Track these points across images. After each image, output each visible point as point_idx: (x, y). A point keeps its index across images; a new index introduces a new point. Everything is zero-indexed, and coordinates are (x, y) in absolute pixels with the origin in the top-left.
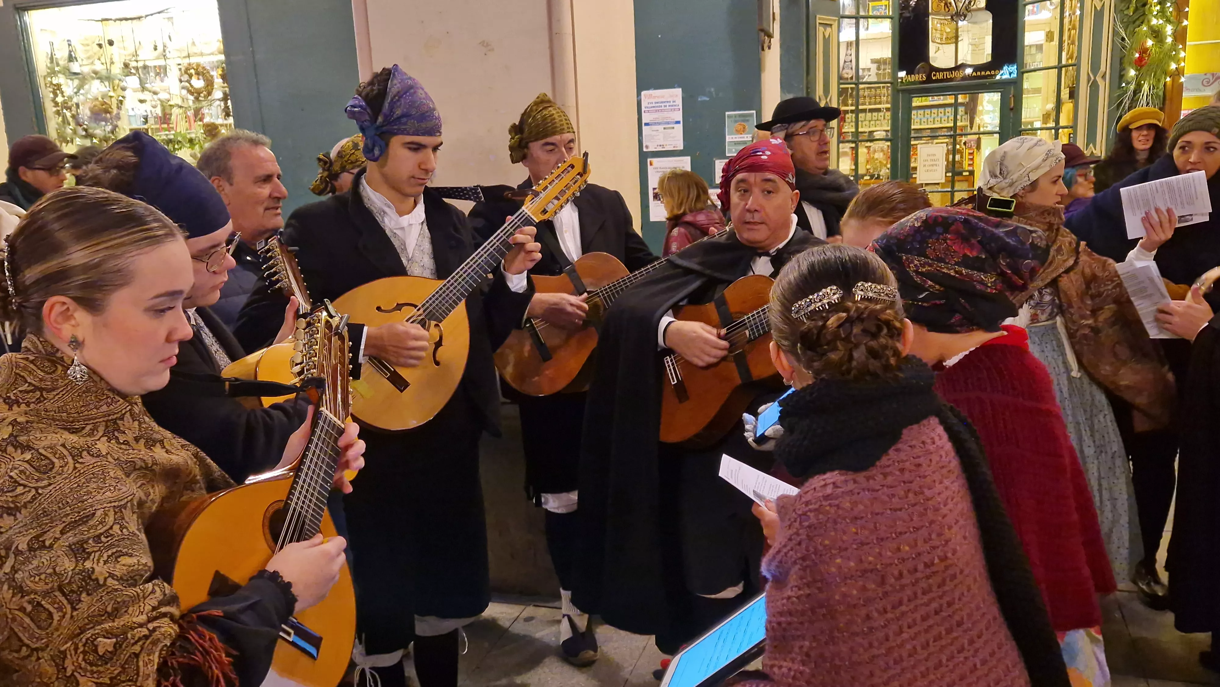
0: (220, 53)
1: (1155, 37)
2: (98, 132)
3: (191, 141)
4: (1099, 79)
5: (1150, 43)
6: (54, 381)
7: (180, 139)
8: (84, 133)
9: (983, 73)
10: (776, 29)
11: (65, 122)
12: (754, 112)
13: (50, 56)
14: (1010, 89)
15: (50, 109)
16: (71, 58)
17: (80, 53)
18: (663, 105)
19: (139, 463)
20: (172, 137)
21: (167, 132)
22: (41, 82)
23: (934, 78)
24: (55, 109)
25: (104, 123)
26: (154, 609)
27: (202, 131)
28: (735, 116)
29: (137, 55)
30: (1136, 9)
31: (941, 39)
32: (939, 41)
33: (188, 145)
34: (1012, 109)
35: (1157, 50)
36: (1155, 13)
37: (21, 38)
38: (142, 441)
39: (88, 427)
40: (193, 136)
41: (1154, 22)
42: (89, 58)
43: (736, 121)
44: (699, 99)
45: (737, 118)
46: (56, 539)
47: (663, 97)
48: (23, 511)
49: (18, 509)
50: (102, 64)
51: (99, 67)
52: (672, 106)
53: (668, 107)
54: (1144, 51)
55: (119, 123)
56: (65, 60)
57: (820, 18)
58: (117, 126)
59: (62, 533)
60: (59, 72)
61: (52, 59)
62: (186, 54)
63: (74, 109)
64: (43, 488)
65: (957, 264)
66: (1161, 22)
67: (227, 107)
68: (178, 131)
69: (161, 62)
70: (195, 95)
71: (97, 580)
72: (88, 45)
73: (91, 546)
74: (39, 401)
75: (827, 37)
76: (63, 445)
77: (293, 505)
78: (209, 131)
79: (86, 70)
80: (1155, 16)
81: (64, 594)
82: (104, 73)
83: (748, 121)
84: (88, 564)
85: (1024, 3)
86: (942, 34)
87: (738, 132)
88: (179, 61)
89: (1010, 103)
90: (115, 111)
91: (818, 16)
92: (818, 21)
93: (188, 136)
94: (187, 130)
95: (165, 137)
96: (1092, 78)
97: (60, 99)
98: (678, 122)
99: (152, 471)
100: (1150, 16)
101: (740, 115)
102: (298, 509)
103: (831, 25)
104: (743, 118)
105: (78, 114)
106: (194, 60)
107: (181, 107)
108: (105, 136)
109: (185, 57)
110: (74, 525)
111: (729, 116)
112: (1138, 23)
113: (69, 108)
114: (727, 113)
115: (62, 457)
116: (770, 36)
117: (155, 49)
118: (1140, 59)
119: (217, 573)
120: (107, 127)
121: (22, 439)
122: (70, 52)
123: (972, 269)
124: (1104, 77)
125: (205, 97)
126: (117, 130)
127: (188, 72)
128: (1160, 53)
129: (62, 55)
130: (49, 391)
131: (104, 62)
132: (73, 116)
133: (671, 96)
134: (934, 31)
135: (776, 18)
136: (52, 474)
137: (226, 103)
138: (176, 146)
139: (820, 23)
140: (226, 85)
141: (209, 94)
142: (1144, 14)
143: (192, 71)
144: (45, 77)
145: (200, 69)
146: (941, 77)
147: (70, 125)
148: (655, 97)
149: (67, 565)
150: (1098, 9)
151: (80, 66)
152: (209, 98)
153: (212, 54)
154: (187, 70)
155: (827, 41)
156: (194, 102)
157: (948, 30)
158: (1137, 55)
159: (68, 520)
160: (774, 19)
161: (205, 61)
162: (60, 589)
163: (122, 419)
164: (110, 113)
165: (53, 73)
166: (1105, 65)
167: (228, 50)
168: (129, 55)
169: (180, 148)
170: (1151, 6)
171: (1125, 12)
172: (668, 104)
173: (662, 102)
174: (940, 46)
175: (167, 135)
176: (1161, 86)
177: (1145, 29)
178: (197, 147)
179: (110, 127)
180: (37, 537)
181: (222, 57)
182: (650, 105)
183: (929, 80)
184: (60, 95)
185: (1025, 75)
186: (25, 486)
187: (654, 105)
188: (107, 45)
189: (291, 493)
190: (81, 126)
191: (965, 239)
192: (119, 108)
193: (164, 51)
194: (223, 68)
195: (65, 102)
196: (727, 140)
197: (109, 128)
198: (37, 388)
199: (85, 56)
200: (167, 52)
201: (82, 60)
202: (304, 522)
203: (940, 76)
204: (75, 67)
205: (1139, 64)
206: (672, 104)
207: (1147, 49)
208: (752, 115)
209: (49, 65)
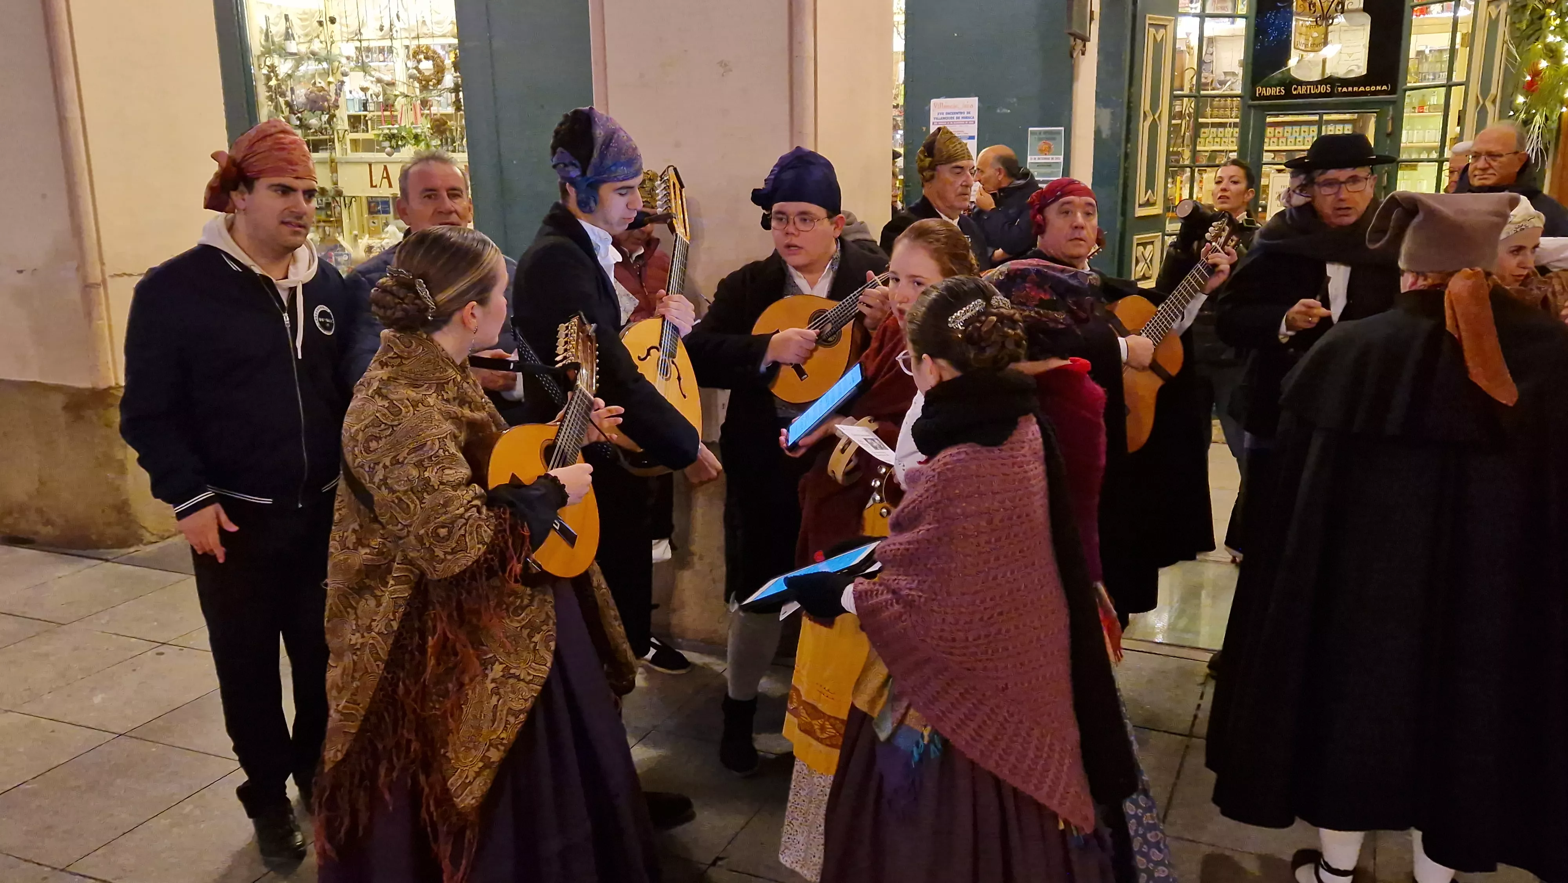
0: (454, 37)
1: (1551, 57)
2: (314, 122)
3: (416, 137)
4: (1489, 105)
5: (1543, 64)
6: (409, 353)
7: (403, 134)
8: (298, 123)
9: (1356, 89)
10: (1094, 30)
11: (277, 107)
12: (1062, 128)
13: (265, 31)
14: (1389, 110)
15: (262, 94)
16: (288, 36)
17: (297, 31)
18: (955, 116)
19: (453, 415)
20: (396, 131)
21: (390, 126)
22: (254, 61)
23: (1294, 93)
24: (268, 94)
25: (320, 112)
26: (469, 502)
27: (429, 126)
28: (1040, 132)
29: (361, 34)
30: (1532, 22)
31: (1306, 45)
32: (1303, 48)
33: (413, 142)
34: (1389, 135)
35: (1552, 73)
36: (1552, 28)
37: (235, 12)
38: (457, 401)
39: (426, 386)
40: (419, 131)
41: (1551, 39)
42: (306, 35)
43: (1040, 139)
44: (998, 111)
45: (1043, 136)
46: (406, 458)
47: (955, 107)
48: (384, 440)
49: (380, 438)
50: (321, 42)
51: (317, 46)
52: (966, 118)
53: (961, 119)
54: (1536, 74)
55: (337, 112)
56: (280, 37)
57: (1151, 18)
58: (334, 116)
59: (408, 454)
60: (275, 51)
61: (267, 35)
62: (414, 34)
63: (289, 93)
64: (396, 426)
65: (1036, 306)
66: (1559, 39)
67: (458, 100)
68: (403, 125)
69: (387, 43)
70: (424, 82)
71: (433, 486)
72: (306, 20)
73: (426, 463)
74: (399, 365)
75: (1159, 40)
76: (408, 400)
77: (559, 443)
78: (437, 126)
79: (303, 49)
80: (1552, 32)
81: (413, 493)
82: (323, 53)
83: (1054, 139)
84: (427, 474)
85: (1412, 4)
86: (1307, 40)
87: (1042, 152)
88: (407, 42)
89: (1386, 128)
90: (333, 97)
91: (1148, 16)
92: (1148, 22)
93: (414, 131)
94: (412, 124)
95: (387, 131)
96: (1481, 102)
97: (273, 83)
98: (972, 138)
99: (462, 421)
100: (1547, 31)
101: (1046, 132)
102: (562, 447)
103: (1165, 26)
104: (1049, 136)
105: (292, 101)
106: (423, 42)
107: (407, 96)
108: (321, 127)
109: (413, 38)
110: (416, 450)
111: (1033, 133)
112: (1533, 38)
113: (283, 95)
114: (1030, 129)
115: (406, 407)
116: (1085, 40)
117: (381, 30)
118: (1531, 84)
119: (513, 475)
120: (323, 117)
121: (384, 391)
122: (287, 29)
123: (1048, 309)
124: (1494, 102)
125: (434, 85)
126: (335, 120)
127: (417, 54)
128: (1555, 76)
129: (277, 30)
130: (406, 359)
131: (323, 39)
132: (288, 104)
133: (966, 106)
134: (1297, 34)
135: (1095, 17)
136: (400, 417)
137: (457, 96)
138: (400, 143)
139: (1150, 24)
140: (458, 74)
141: (439, 82)
142: (1541, 29)
143: (422, 56)
144: (259, 57)
145: (430, 54)
146: (1303, 92)
147: (283, 112)
148: (946, 107)
149: (415, 473)
150: (1493, 17)
151: (297, 44)
152: (439, 87)
153: (444, 36)
154: (416, 54)
155: (1158, 46)
156: (421, 91)
157: (1315, 35)
158: (1529, 78)
159: (411, 446)
160: (1092, 19)
161: (436, 44)
162: (412, 490)
163: (447, 383)
164: (327, 100)
165: (268, 52)
166: (1495, 89)
167: (461, 33)
168: (352, 33)
169: (404, 145)
170: (1550, 19)
171: (1518, 26)
172: (961, 116)
173: (955, 113)
174: (1305, 54)
175: (389, 129)
176: (1555, 117)
177: (1540, 46)
178: (422, 144)
179: (327, 116)
180: (395, 457)
181: (456, 41)
182: (940, 116)
183: (1288, 95)
184: (274, 79)
185: (1408, 93)
186: (386, 424)
187: (945, 116)
188: (329, 23)
189: (557, 435)
190: (295, 114)
191: (1039, 286)
192: (338, 94)
193: (391, 30)
194: (456, 54)
195: (279, 86)
196: (1029, 161)
197: (325, 118)
198: (399, 356)
199: (303, 32)
200: (394, 31)
201: (299, 37)
202: (566, 457)
203: (1302, 90)
204: (292, 47)
205: (1530, 88)
206: (966, 115)
207: (1540, 71)
208: (1059, 133)
209: (263, 43)
